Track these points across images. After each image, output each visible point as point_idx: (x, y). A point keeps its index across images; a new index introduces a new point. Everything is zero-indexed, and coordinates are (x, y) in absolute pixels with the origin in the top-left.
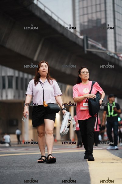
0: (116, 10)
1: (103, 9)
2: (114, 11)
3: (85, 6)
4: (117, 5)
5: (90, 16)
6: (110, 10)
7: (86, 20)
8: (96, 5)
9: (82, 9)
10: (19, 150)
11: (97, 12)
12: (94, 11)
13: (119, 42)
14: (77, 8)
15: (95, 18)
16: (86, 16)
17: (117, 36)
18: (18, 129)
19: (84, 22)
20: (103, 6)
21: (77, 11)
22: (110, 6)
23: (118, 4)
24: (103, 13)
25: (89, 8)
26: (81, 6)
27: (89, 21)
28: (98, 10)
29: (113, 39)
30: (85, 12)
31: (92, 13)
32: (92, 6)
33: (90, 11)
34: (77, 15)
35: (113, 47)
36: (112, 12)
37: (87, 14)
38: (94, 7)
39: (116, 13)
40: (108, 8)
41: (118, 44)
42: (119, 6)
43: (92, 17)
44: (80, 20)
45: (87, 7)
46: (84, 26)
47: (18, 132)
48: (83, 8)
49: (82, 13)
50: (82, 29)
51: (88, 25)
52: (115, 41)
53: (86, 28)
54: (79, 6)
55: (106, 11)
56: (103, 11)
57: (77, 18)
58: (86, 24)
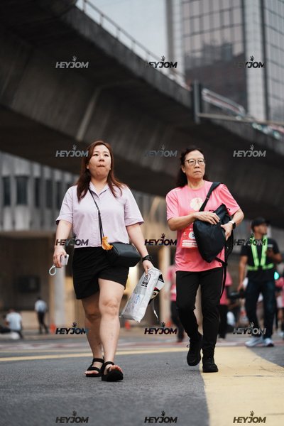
0: (268, 22)
1: (237, 20)
2: (263, 25)
3: (196, 12)
4: (270, 11)
5: (207, 38)
6: (255, 22)
7: (198, 46)
8: (222, 11)
9: (188, 23)
10: (43, 347)
11: (223, 27)
12: (217, 24)
13: (275, 97)
14: (177, 18)
15: (219, 42)
16: (197, 38)
17: (270, 82)
18: (39, 299)
19: (193, 51)
20: (237, 13)
21: (177, 26)
22: (254, 14)
23: (272, 9)
24: (238, 31)
25: (206, 19)
26: (187, 15)
27: (206, 48)
28: (227, 22)
29: (261, 90)
30: (197, 29)
31: (212, 30)
32: (211, 13)
33: (207, 27)
34: (178, 35)
35: (261, 108)
36: (258, 28)
37: (201, 32)
38: (217, 17)
39: (268, 31)
40: (249, 19)
41: (272, 102)
42: (274, 13)
43: (213, 40)
44: (183, 46)
45: (201, 16)
46: (194, 60)
47: (40, 305)
48: (192, 18)
49: (188, 31)
50: (190, 67)
51: (203, 59)
52: (266, 95)
53: (198, 64)
54: (182, 13)
55: (244, 25)
56: (237, 25)
57: (178, 43)
58: (198, 55)
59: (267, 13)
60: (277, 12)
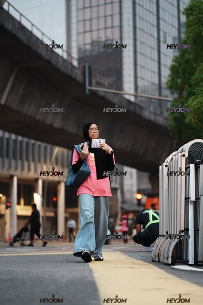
0: (138, 25)
1: (117, 23)
2: (135, 27)
3: (88, 17)
4: (140, 18)
5: (95, 36)
6: (129, 25)
7: (88, 41)
8: (106, 17)
9: (81, 24)
11: (106, 28)
12: (102, 26)
13: (142, 78)
14: (74, 20)
15: (103, 39)
16: (88, 35)
17: (139, 68)
19: (85, 45)
20: (117, 18)
21: (74, 26)
22: (129, 19)
23: (141, 16)
24: (117, 31)
25: (94, 22)
26: (81, 18)
27: (93, 43)
28: (109, 25)
29: (132, 73)
30: (88, 29)
31: (98, 30)
32: (98, 18)
33: (95, 27)
34: (74, 32)
35: (132, 86)
36: (131, 30)
37: (91, 31)
38: (102, 20)
39: (138, 31)
40: (125, 23)
41: (140, 83)
42: (143, 19)
43: (99, 38)
44: (77, 41)
45: (91, 20)
46: (85, 51)
48: (84, 21)
49: (81, 30)
50: (82, 56)
51: (92, 51)
52: (136, 77)
53: (88, 53)
54: (77, 17)
55: (121, 26)
56: (116, 27)
57: (74, 38)
58: (88, 47)
59: (138, 19)
60: (145, 18)
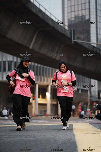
0: (98, 8)
1: (87, 7)
2: (96, 9)
3: (73, 4)
4: (99, 4)
5: (76, 13)
6: (93, 8)
7: (73, 16)
8: (82, 4)
9: (70, 8)
11: (82, 10)
12: (80, 9)
13: (100, 35)
14: (66, 6)
15: (81, 15)
16: (73, 13)
17: (98, 29)
19: (71, 18)
20: (87, 5)
21: (66, 9)
22: (93, 5)
24: (87, 11)
25: (76, 7)
26: (69, 5)
27: (76, 17)
28: (83, 8)
29: (95, 32)
30: (73, 10)
31: (78, 11)
32: (78, 4)
33: (76, 9)
34: (66, 12)
35: (95, 38)
37: (74, 11)
38: (80, 6)
39: (98, 11)
40: (91, 7)
43: (78, 14)
44: (68, 16)
45: (74, 6)
46: (72, 21)
48: (71, 6)
49: (70, 11)
50: (70, 23)
51: (75, 21)
52: (97, 34)
53: (73, 22)
54: (68, 4)
55: (89, 9)
56: (87, 9)
57: (66, 15)
58: (73, 19)
59: (98, 5)
